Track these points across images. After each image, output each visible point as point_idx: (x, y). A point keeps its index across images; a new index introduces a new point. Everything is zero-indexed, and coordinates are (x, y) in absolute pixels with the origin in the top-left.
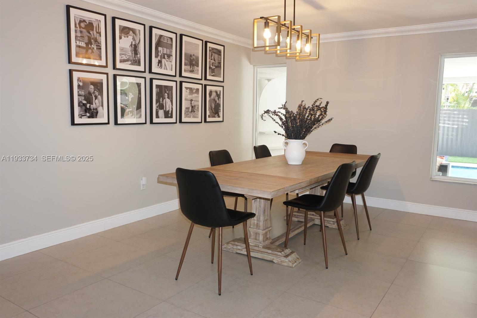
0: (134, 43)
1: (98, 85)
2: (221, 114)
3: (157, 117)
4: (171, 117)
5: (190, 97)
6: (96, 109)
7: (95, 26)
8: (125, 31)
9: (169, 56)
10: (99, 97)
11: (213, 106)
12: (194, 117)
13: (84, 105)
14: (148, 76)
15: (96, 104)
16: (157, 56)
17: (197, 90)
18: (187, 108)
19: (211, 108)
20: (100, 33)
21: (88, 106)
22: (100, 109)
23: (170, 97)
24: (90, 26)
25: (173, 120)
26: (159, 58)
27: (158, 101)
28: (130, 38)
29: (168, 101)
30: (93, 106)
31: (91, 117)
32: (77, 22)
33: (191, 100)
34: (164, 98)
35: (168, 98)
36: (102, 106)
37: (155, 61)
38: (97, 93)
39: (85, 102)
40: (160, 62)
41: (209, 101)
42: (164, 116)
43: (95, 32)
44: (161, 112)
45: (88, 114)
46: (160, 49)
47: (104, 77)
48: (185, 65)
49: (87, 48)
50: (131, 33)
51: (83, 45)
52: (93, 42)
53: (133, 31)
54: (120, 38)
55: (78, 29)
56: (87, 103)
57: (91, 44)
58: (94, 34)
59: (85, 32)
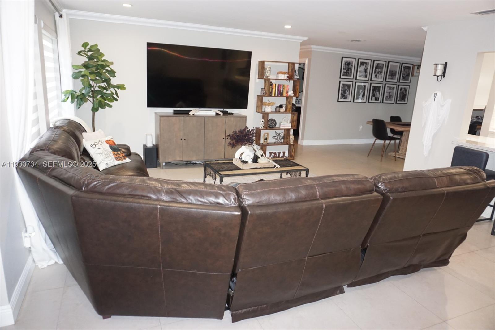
0: (365, 68)
1: (349, 86)
2: (406, 100)
3: (371, 100)
4: (378, 100)
5: (389, 91)
6: (347, 96)
7: (351, 63)
8: (362, 64)
9: (381, 72)
10: (349, 91)
11: (402, 95)
12: (390, 101)
13: (343, 94)
14: (370, 82)
15: (347, 93)
16: (375, 73)
17: (393, 88)
18: (387, 97)
19: (400, 97)
22: (348, 96)
23: (379, 91)
25: (379, 102)
27: (372, 93)
28: (364, 66)
29: (377, 93)
30: (346, 95)
32: (345, 63)
33: (390, 93)
34: (376, 92)
35: (378, 91)
36: (349, 94)
37: (374, 75)
38: (348, 90)
41: (400, 93)
42: (374, 100)
44: (374, 98)
46: (377, 69)
47: (351, 83)
48: (389, 76)
49: (347, 72)
50: (365, 64)
51: (346, 71)
52: (349, 69)
53: (366, 63)
54: (360, 67)
55: (345, 65)
56: (344, 93)
57: (348, 71)
58: (350, 66)
59: (347, 66)
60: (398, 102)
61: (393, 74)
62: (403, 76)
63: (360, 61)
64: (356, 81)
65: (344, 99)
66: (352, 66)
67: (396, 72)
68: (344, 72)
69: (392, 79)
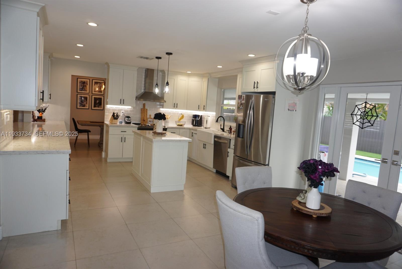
0: (100, 86)
1: (86, 98)
7: (86, 82)
8: (96, 83)
10: (86, 101)
15: (85, 103)
20: (87, 84)
21: (82, 104)
22: (86, 105)
24: (84, 83)
30: (84, 104)
31: (83, 106)
32: (80, 82)
36: (87, 104)
38: (85, 100)
39: (81, 103)
43: (86, 84)
45: (82, 106)
47: (88, 96)
49: (83, 89)
50: (99, 83)
51: (82, 87)
52: (85, 86)
53: (100, 83)
54: (95, 85)
55: (80, 84)
56: (82, 103)
57: (84, 87)
59: (82, 84)
63: (94, 81)
64: (92, 95)
65: (82, 107)
68: (79, 88)
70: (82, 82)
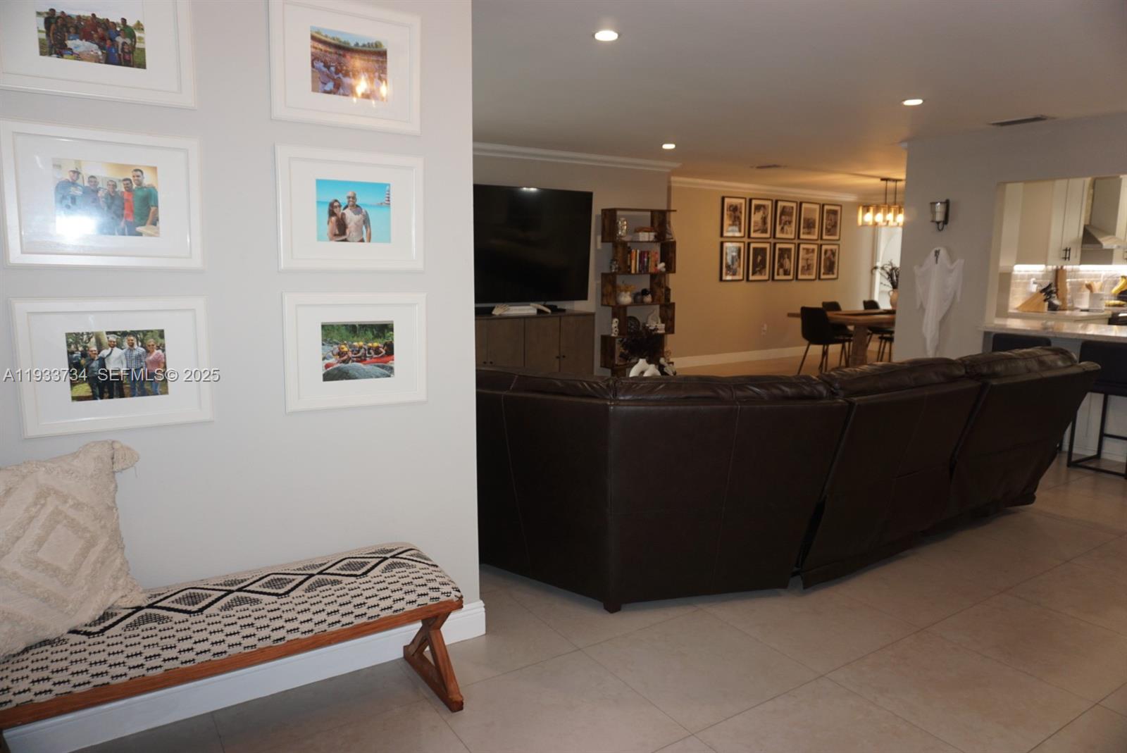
0: (764, 216)
2: (835, 271)
3: (778, 274)
4: (789, 274)
5: (806, 256)
6: (736, 270)
7: (739, 207)
8: (758, 208)
9: (790, 222)
10: (738, 260)
11: (828, 264)
12: (809, 274)
13: (729, 266)
14: (772, 241)
15: (736, 264)
16: (780, 224)
17: (813, 250)
18: (803, 267)
19: (825, 266)
21: (731, 266)
22: (738, 269)
25: (790, 277)
26: (782, 225)
27: (779, 261)
28: (761, 212)
29: (787, 260)
30: (734, 267)
33: (807, 259)
34: (784, 259)
35: (788, 258)
36: (740, 267)
37: (778, 228)
38: (737, 257)
40: (782, 228)
41: (825, 259)
42: (783, 274)
44: (781, 271)
45: (731, 273)
46: (783, 217)
48: (804, 228)
50: (762, 208)
51: (731, 223)
52: (737, 219)
53: (764, 206)
54: (755, 213)
55: (728, 212)
56: (731, 264)
57: (735, 221)
58: (738, 213)
60: (822, 277)
61: (810, 225)
62: (826, 228)
63: (754, 202)
64: (750, 240)
65: (731, 275)
66: (741, 212)
67: (814, 221)
68: (728, 224)
69: (809, 233)
70: (731, 209)
